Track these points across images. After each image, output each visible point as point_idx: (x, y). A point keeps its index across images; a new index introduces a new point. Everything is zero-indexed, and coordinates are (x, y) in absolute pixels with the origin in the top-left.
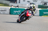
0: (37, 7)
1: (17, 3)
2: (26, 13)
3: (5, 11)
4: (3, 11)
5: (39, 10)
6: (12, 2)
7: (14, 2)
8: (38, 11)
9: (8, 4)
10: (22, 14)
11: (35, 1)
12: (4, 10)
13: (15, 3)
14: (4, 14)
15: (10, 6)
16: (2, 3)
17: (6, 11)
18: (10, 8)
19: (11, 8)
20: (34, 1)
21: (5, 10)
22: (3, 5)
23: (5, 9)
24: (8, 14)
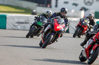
3: (26, 23)
4: (22, 23)
6: (41, 5)
7: (45, 5)
11: (88, 4)
13: (47, 7)
14: (24, 30)
16: (20, 6)
21: (27, 21)
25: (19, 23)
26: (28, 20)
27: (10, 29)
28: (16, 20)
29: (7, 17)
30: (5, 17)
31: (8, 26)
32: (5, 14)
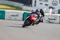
6: (26, 5)
14: (16, 20)
15: (23, 10)
16: (13, 5)
17: (18, 16)
19: (24, 13)
21: (17, 15)
22: (15, 8)
28: (11, 14)
30: (4, 12)
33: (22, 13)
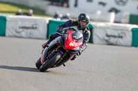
0: (127, 19)
1: (68, 6)
2: (63, 39)
3: (33, 28)
4: (28, 28)
5: (130, 29)
6: (55, 3)
8: (128, 31)
9: (42, 8)
10: (52, 43)
11: (121, 3)
12: (30, 25)
14: (30, 38)
16: (26, 4)
17: (36, 28)
18: (47, 22)
19: (50, 22)
20: (117, 3)
21: (34, 26)
23: (34, 23)
24: (42, 39)
25: (23, 28)
26: (36, 24)
27: (10, 36)
28: (20, 24)
29: (8, 19)
30: (4, 19)
31: (8, 32)
32: (4, 15)
33: (45, 22)
